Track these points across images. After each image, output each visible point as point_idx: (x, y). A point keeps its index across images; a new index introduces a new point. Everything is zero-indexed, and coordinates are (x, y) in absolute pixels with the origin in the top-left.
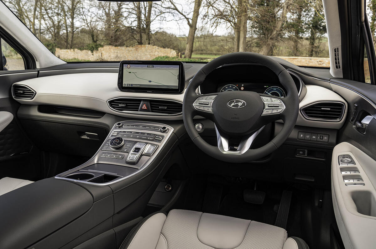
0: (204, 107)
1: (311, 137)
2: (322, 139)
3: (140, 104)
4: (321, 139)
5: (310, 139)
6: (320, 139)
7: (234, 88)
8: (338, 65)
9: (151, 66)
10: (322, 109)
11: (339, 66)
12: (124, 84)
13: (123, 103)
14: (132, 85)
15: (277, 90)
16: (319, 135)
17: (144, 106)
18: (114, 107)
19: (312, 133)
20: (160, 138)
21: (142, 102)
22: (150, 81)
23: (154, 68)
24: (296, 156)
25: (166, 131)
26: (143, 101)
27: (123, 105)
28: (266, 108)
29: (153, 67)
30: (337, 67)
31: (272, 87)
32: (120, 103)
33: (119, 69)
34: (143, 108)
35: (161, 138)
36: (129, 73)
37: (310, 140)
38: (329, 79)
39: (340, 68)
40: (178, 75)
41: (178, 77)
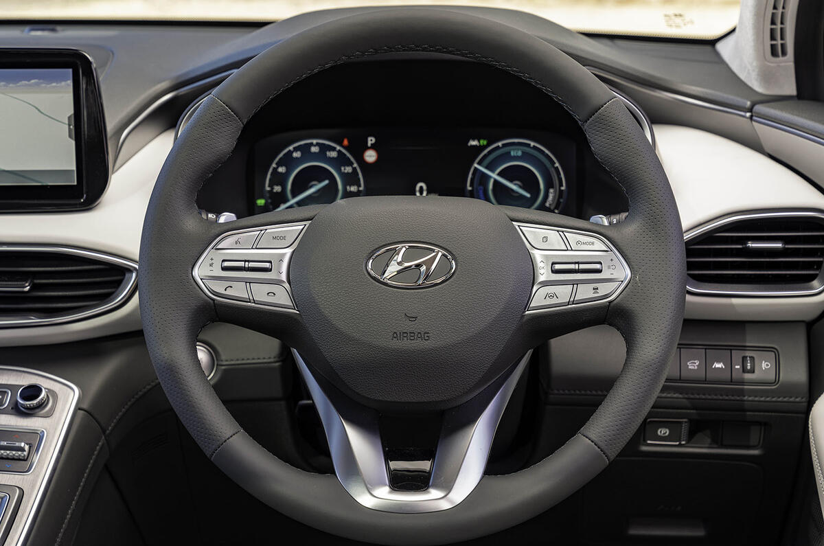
0: (249, 282)
1: (707, 364)
2: (752, 371)
4: (749, 372)
5: (702, 375)
6: (744, 370)
7: (333, 154)
8: (779, 42)
10: (751, 245)
11: (782, 45)
15: (525, 157)
16: (737, 355)
19: (707, 347)
20: (22, 450)
24: (644, 448)
25: (41, 405)
28: (542, 278)
30: (774, 52)
31: (504, 145)
35: (27, 448)
37: (705, 381)
38: (749, 103)
39: (784, 53)
40: (69, 118)
41: (69, 125)
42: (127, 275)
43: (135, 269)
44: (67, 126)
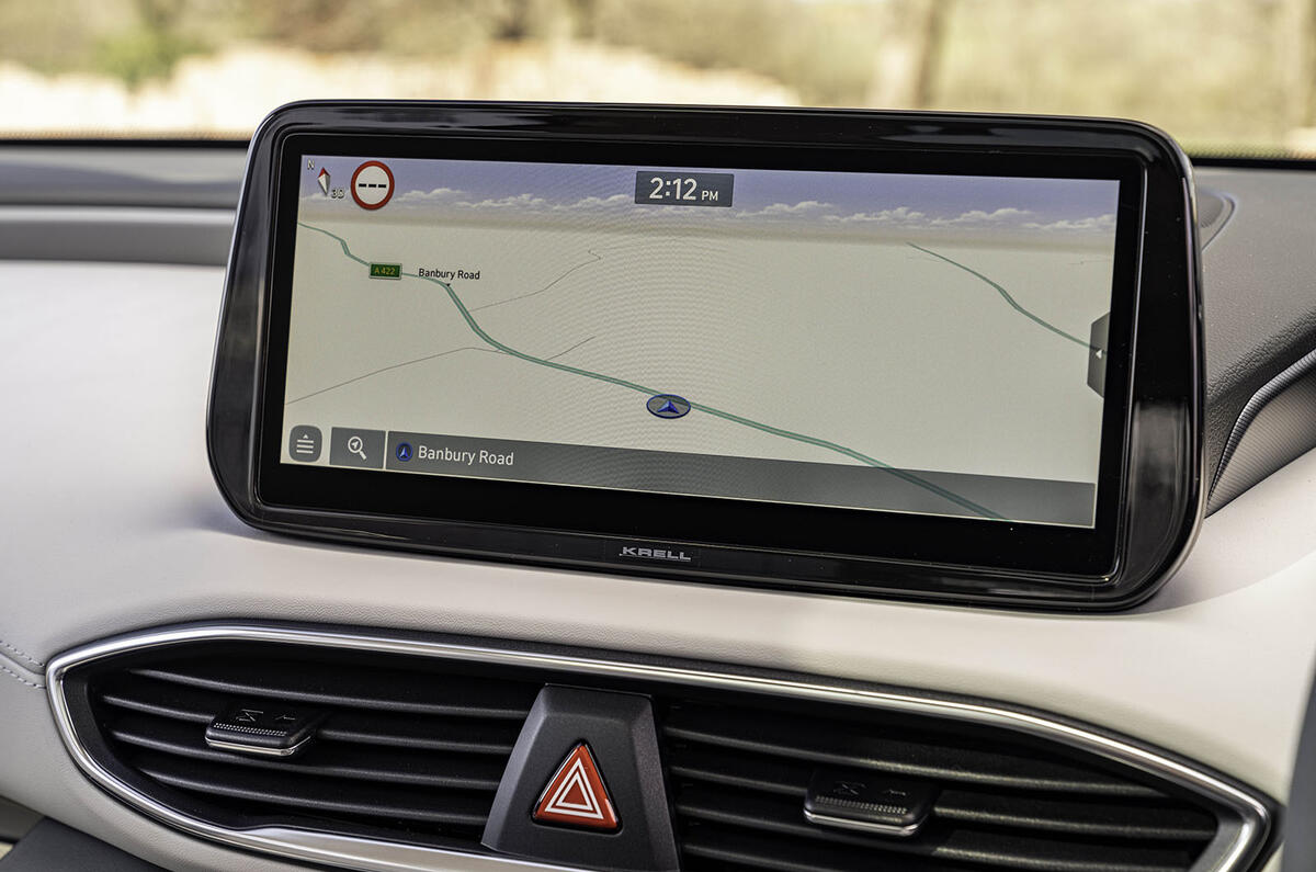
3: (512, 730)
9: (687, 178)
12: (299, 431)
13: (270, 715)
14: (405, 444)
17: (577, 772)
18: (129, 762)
21: (537, 719)
22: (670, 407)
23: (739, 213)
26: (554, 704)
27: (269, 747)
29: (726, 200)
32: (229, 710)
33: (230, 219)
34: (556, 804)
36: (379, 271)
40: (1096, 326)
41: (1093, 349)
42: (1224, 829)
43: (1251, 812)
44: (1088, 349)
